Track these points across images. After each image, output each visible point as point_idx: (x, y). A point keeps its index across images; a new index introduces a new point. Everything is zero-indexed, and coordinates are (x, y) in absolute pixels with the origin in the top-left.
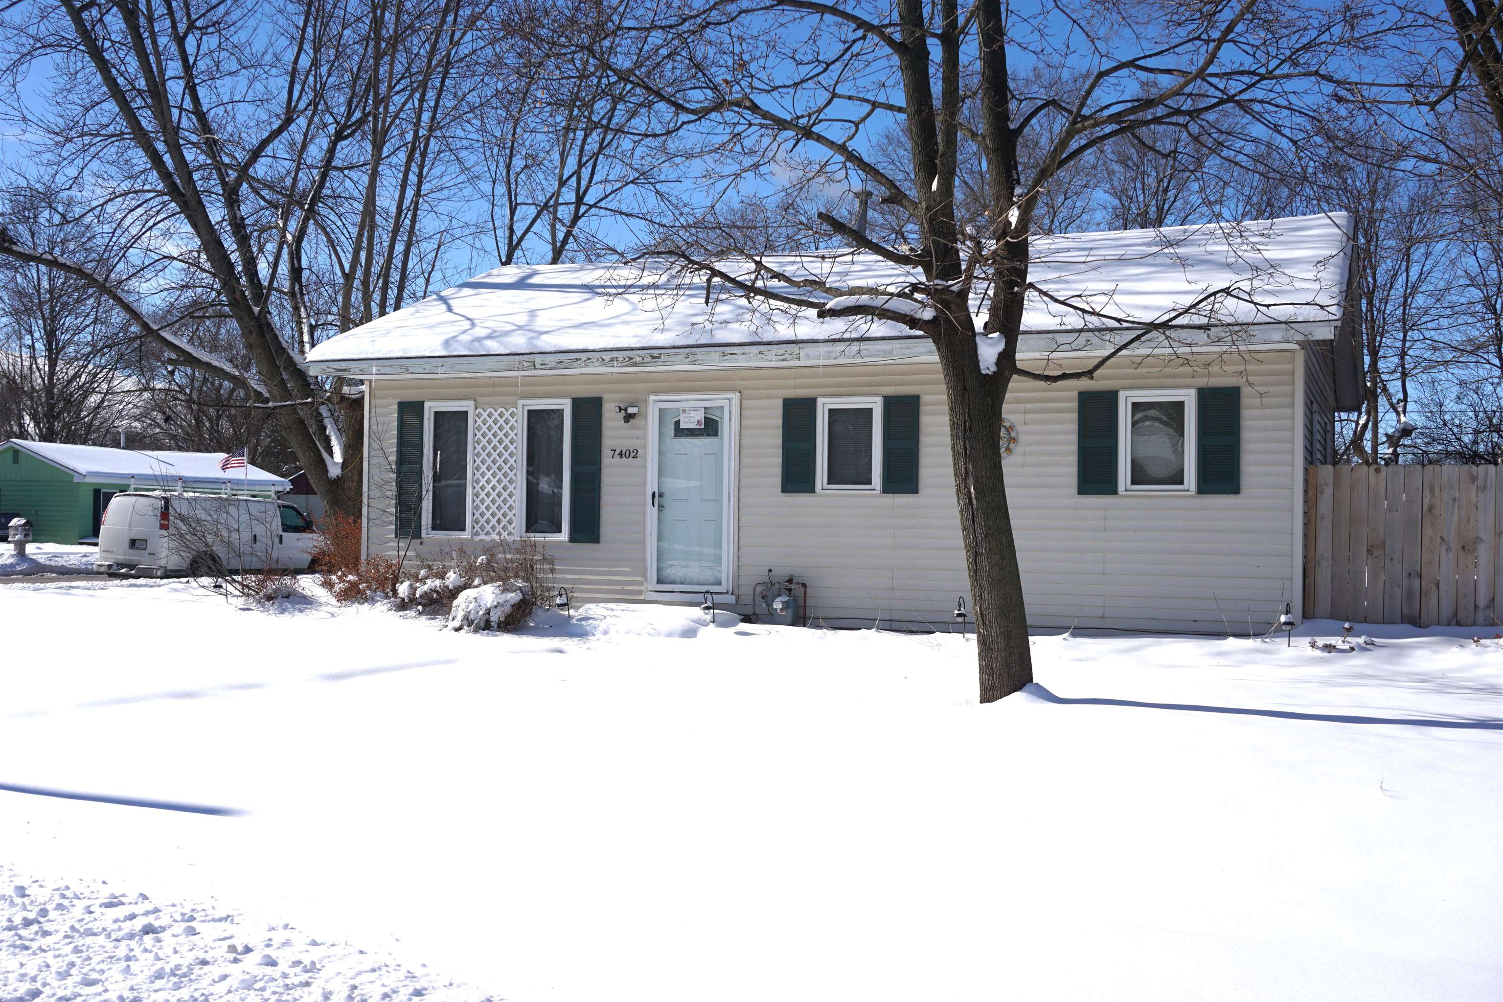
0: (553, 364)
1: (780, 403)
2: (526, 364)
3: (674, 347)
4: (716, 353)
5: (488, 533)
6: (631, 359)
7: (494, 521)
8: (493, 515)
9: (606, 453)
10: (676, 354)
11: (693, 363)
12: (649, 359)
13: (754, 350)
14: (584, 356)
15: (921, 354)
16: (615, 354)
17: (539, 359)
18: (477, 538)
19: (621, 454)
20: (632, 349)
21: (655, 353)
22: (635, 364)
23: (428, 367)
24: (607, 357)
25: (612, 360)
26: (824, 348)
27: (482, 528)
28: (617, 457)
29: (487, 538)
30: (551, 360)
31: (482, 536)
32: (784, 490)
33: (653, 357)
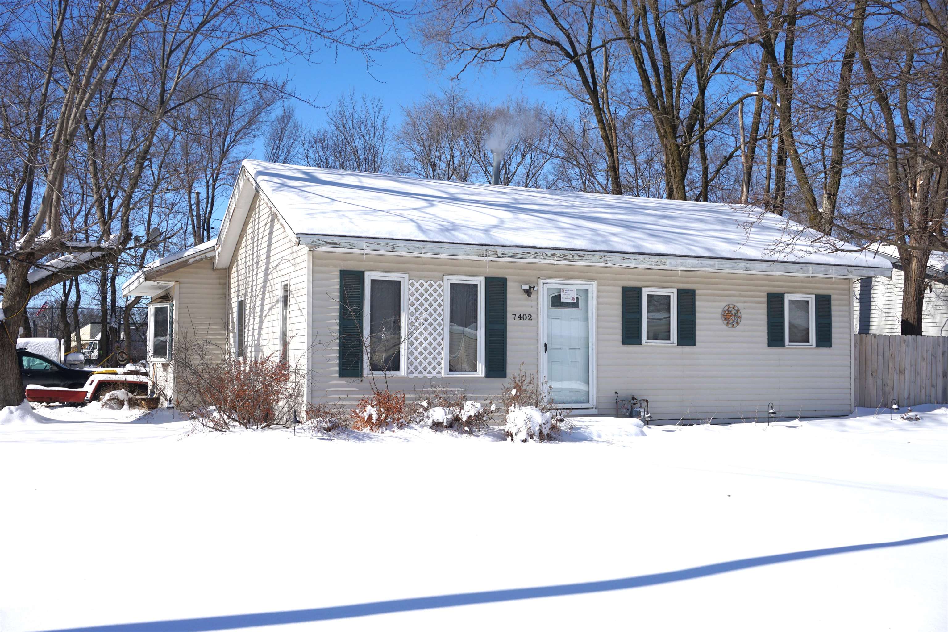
0: (511, 255)
1: (620, 289)
2: (491, 253)
3: (594, 251)
4: (618, 257)
5: (420, 372)
6: (565, 256)
7: (425, 363)
8: (425, 358)
9: (509, 316)
10: (596, 255)
11: (605, 262)
12: (577, 257)
13: (641, 257)
14: (533, 251)
15: (728, 268)
16: (555, 252)
17: (500, 250)
18: (411, 376)
19: (520, 317)
20: (566, 250)
21: (581, 253)
22: (568, 260)
23: (412, 248)
24: (549, 253)
25: (553, 255)
26: (680, 260)
27: (416, 368)
28: (518, 320)
29: (420, 376)
30: (509, 251)
31: (416, 375)
32: (624, 343)
33: (580, 256)
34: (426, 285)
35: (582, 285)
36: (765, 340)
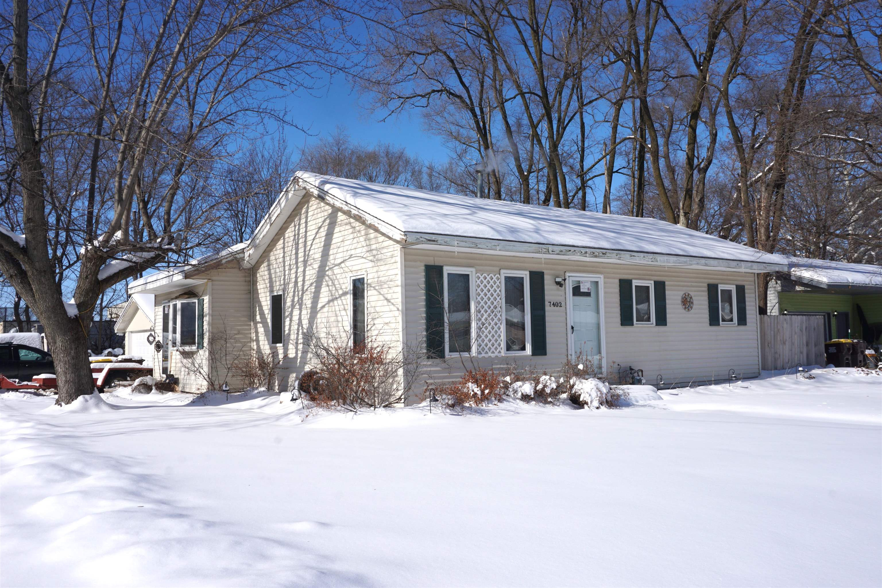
0: (558, 252)
1: (617, 281)
2: (545, 250)
3: (612, 250)
4: (627, 255)
5: (487, 353)
6: (594, 253)
7: (489, 345)
8: (490, 341)
9: (547, 304)
10: (612, 253)
11: (619, 259)
12: (601, 255)
13: (642, 255)
14: (572, 249)
15: (695, 264)
16: (587, 250)
17: (551, 248)
18: (480, 356)
19: (554, 304)
20: (595, 248)
21: (604, 251)
22: (596, 256)
23: (490, 245)
24: (583, 250)
25: (586, 253)
26: (666, 258)
27: (483, 349)
28: (552, 306)
29: (486, 356)
30: (557, 249)
31: (483, 355)
32: (622, 324)
33: (603, 254)
34: (488, 278)
35: (594, 277)
36: (707, 320)
